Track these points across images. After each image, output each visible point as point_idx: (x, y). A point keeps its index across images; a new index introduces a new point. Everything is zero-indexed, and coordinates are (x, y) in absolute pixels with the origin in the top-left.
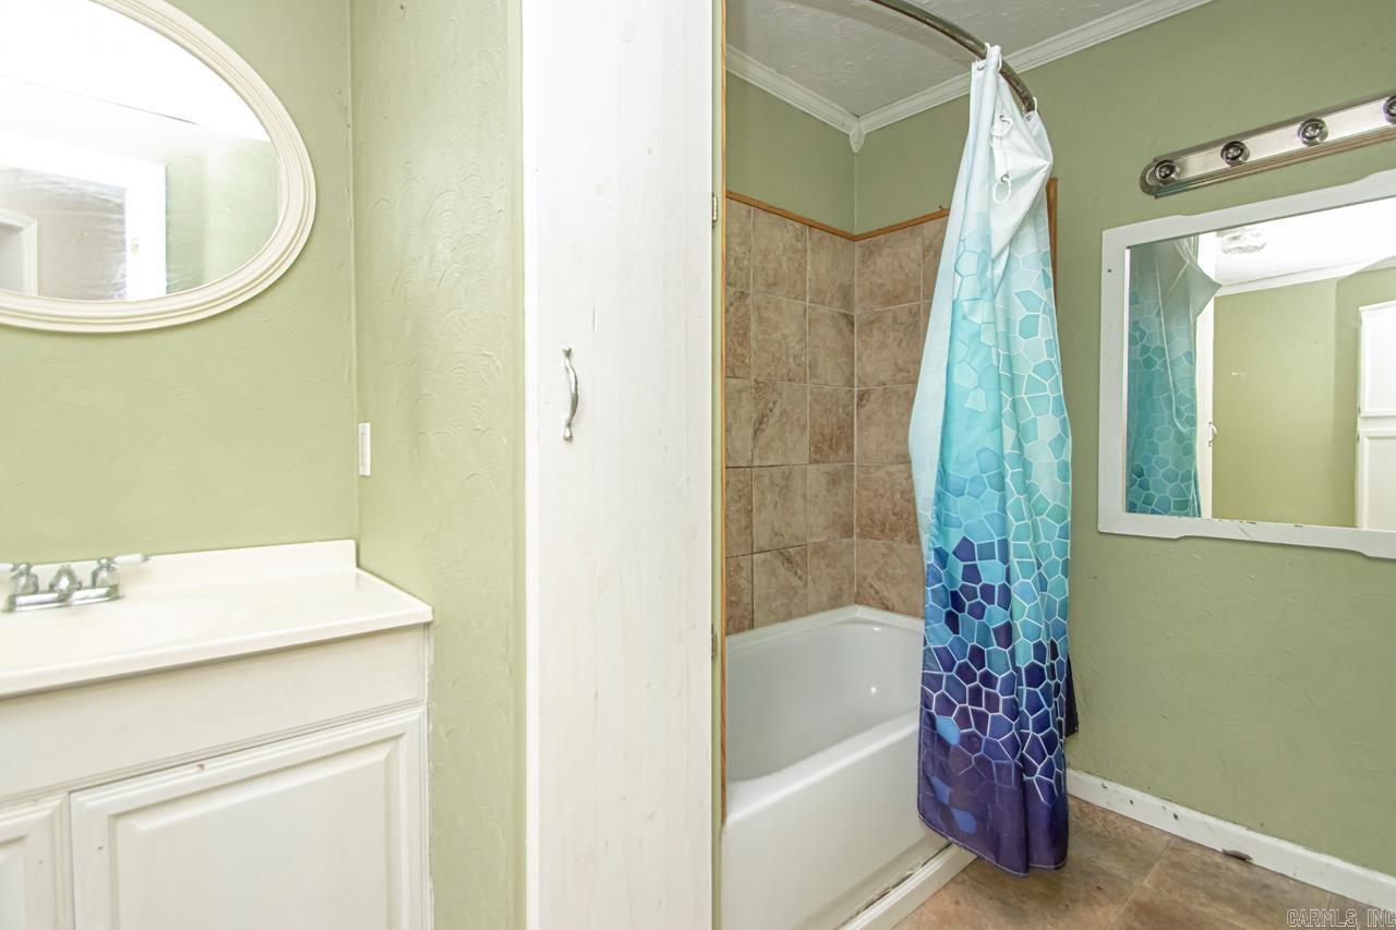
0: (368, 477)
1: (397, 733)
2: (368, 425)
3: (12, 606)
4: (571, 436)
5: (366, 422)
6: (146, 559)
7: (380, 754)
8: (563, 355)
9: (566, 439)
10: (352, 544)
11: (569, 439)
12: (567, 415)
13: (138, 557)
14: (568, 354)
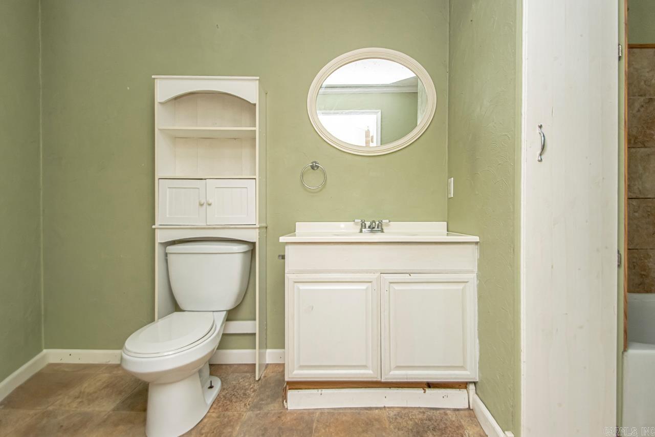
0: (452, 198)
1: (466, 281)
2: (452, 178)
3: (361, 231)
4: (541, 159)
5: (451, 178)
6: (390, 222)
7: (461, 286)
8: (538, 128)
9: (539, 161)
10: (445, 223)
11: (541, 161)
12: (539, 152)
13: (387, 221)
14: (541, 127)
